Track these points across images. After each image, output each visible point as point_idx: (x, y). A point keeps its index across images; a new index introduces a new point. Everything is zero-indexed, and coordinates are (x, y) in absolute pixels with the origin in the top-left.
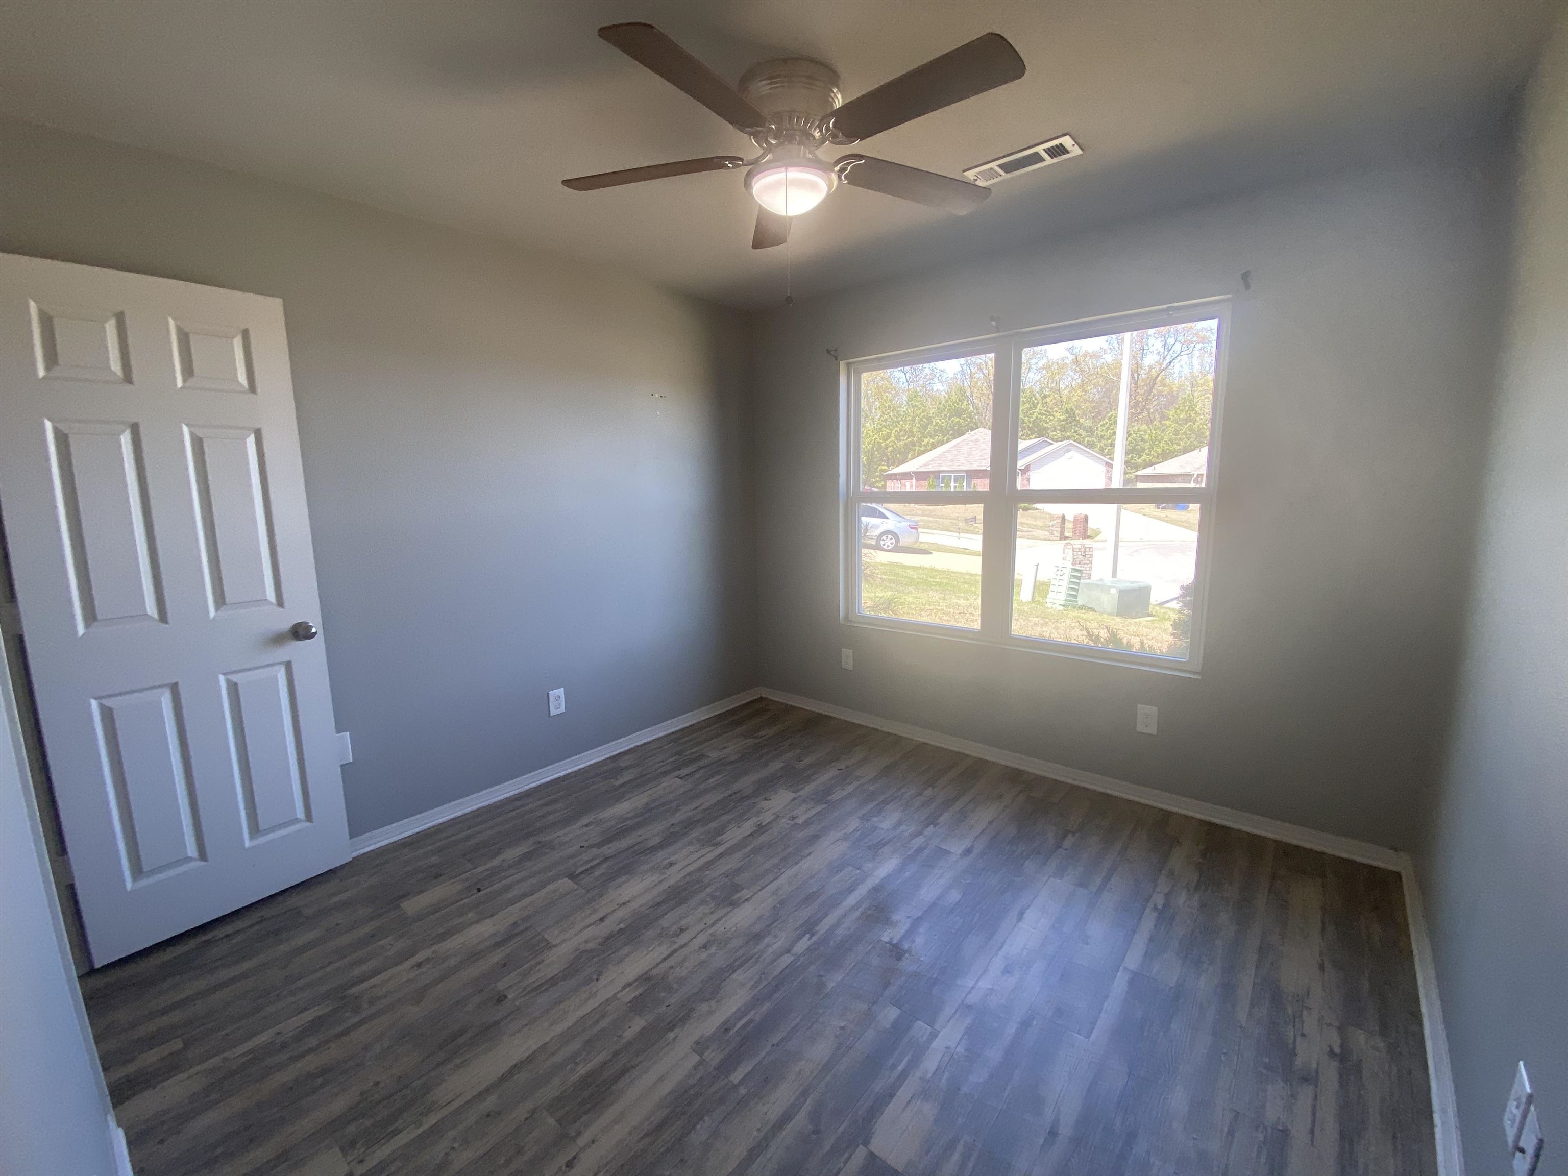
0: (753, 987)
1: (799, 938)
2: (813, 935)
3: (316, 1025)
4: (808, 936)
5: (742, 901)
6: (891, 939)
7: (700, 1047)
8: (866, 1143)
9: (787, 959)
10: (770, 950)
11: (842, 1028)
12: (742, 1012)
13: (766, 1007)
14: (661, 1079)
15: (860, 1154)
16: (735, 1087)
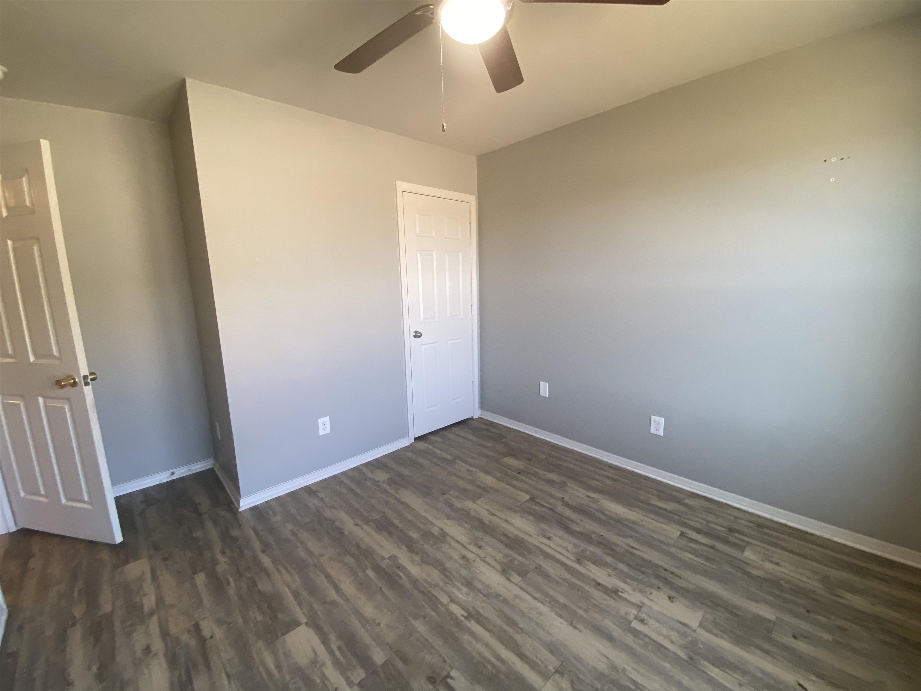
0: (425, 581)
1: (463, 608)
2: (466, 618)
3: (443, 459)
4: (466, 614)
5: (508, 576)
6: (452, 678)
7: (393, 558)
8: (307, 624)
9: (445, 599)
10: (455, 591)
11: (379, 624)
12: (408, 575)
13: (408, 585)
14: (381, 546)
15: (304, 620)
16: (364, 571)
